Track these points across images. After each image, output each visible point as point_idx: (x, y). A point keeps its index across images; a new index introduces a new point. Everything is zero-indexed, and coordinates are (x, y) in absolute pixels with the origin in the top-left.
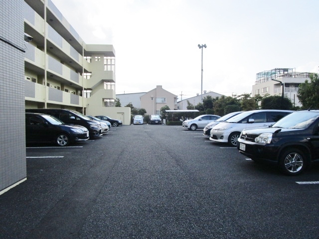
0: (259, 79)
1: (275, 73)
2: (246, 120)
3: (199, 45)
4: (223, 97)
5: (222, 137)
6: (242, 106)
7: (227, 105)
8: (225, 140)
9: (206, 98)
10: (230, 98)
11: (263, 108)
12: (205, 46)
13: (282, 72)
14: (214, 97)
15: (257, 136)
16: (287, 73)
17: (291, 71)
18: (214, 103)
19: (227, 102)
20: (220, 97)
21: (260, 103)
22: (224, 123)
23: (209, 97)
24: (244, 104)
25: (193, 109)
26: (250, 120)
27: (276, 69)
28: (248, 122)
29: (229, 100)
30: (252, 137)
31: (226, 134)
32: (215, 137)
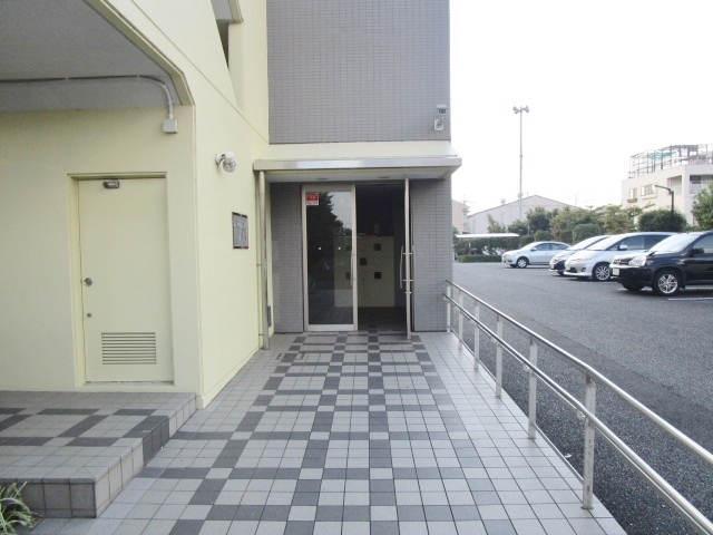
0: (636, 168)
1: (670, 154)
2: (617, 247)
3: (515, 109)
4: (567, 209)
5: (583, 269)
6: (605, 226)
7: (577, 223)
8: (588, 273)
9: (534, 210)
10: (581, 211)
11: (642, 230)
12: (527, 110)
13: (685, 153)
14: (549, 209)
15: (630, 259)
16: (695, 153)
17: (704, 150)
18: (552, 221)
19: (578, 219)
20: (561, 210)
21: (636, 220)
22: (585, 251)
23: (540, 210)
24: (608, 223)
25: (504, 232)
26: (622, 247)
27: (671, 148)
28: (619, 250)
29: (580, 216)
30: (626, 261)
31: (590, 265)
32: (573, 270)
